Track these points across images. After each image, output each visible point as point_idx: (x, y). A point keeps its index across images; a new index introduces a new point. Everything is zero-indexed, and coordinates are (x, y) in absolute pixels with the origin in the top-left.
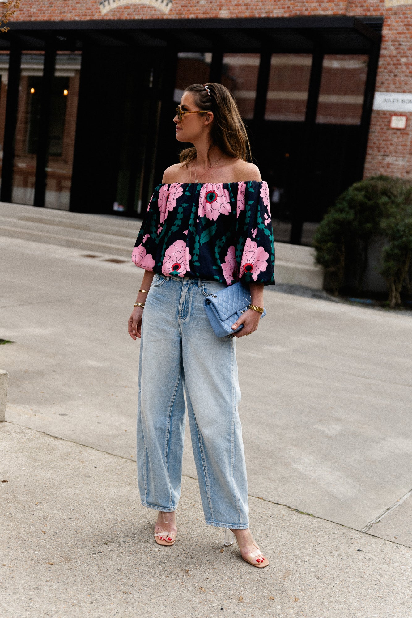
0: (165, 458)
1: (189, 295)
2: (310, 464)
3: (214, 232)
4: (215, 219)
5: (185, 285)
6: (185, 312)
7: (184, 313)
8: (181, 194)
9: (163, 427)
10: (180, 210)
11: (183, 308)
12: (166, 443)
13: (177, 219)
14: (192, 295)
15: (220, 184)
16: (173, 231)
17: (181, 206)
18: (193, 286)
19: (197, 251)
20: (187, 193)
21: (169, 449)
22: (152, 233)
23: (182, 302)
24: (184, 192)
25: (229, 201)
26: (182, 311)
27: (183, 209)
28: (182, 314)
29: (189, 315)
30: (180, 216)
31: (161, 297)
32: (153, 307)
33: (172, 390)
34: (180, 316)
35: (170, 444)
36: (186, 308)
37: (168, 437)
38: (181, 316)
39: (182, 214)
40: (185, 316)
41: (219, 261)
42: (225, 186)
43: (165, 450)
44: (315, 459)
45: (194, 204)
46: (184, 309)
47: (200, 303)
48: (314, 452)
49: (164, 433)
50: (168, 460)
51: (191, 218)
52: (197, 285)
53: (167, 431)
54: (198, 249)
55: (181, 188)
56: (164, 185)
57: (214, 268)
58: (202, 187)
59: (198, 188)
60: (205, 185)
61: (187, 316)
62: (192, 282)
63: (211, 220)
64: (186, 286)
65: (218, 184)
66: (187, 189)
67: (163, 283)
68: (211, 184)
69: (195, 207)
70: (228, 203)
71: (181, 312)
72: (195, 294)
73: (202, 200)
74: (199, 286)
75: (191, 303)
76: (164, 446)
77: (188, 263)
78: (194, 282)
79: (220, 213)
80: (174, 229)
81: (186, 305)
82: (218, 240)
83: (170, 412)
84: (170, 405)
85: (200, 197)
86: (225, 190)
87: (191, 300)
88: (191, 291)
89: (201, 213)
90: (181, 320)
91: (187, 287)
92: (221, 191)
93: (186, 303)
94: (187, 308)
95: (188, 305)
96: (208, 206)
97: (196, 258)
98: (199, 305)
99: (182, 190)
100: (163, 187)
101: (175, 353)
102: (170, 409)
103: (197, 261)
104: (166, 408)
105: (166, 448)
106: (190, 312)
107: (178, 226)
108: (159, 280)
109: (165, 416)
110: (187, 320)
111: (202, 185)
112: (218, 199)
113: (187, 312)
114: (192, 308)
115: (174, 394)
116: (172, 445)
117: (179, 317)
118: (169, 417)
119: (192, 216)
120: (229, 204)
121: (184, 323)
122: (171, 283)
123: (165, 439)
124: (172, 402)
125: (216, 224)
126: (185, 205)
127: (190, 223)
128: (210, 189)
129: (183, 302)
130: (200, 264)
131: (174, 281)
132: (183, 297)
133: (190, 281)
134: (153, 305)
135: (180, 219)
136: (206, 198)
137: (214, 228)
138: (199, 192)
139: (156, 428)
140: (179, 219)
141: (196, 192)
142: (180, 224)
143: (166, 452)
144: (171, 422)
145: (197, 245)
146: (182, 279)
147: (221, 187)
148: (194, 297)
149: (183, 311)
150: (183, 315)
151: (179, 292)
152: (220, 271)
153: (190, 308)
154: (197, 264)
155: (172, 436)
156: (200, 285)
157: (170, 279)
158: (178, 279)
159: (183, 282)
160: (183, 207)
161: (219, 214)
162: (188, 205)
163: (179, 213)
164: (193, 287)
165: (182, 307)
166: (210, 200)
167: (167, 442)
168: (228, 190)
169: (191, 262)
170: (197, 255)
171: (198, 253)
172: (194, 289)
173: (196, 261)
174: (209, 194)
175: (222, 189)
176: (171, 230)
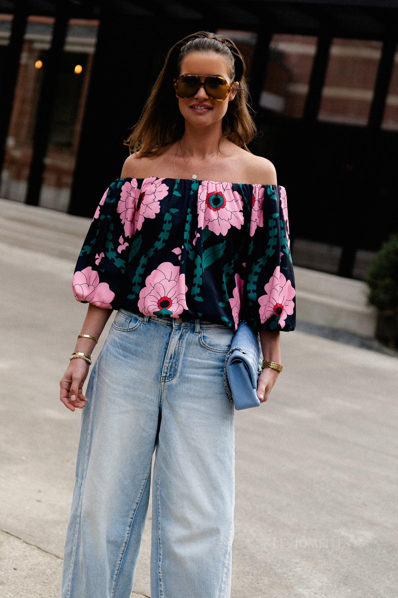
0: (114, 582)
1: (180, 345)
2: (321, 589)
3: (221, 253)
4: (224, 234)
5: (176, 330)
6: (172, 370)
7: (170, 371)
8: (166, 193)
9: (119, 540)
10: (167, 217)
11: (171, 364)
12: (119, 562)
13: (163, 231)
14: (184, 345)
15: (226, 183)
16: (157, 248)
17: (169, 212)
18: (187, 332)
19: (198, 280)
20: (176, 194)
21: (121, 570)
22: (108, 252)
23: (169, 356)
24: (170, 191)
25: (242, 210)
26: (167, 369)
27: (171, 216)
28: (167, 373)
29: (178, 374)
30: (167, 227)
31: (133, 347)
32: (119, 361)
33: (140, 486)
34: (164, 375)
35: (124, 563)
36: (174, 365)
37: (122, 554)
38: (166, 376)
39: (171, 224)
40: (171, 376)
41: (227, 295)
42: (235, 188)
43: (116, 572)
44: (329, 582)
45: (189, 210)
46: (172, 366)
47: (195, 358)
48: (330, 570)
49: (119, 547)
50: (116, 585)
51: (186, 231)
52: (193, 330)
53: (124, 544)
54: (201, 276)
55: (164, 185)
56: (129, 180)
57: (221, 305)
58: (200, 186)
59: (194, 186)
60: (205, 183)
61: (174, 375)
62: (186, 327)
63: (218, 234)
64: (178, 331)
65: (225, 184)
66: (176, 187)
67: (137, 326)
68: (213, 182)
69: (191, 215)
70: (241, 211)
71: (166, 371)
72: (189, 344)
73: (202, 206)
74: (196, 333)
75: (181, 357)
76: (115, 566)
77: (184, 297)
78: (189, 325)
79: (231, 225)
80: (159, 245)
81: (175, 360)
82: (228, 264)
83: (132, 518)
84: (134, 507)
85: (199, 200)
86: (236, 193)
87: (183, 353)
88: (183, 339)
89: (201, 224)
90: (165, 382)
91: (179, 333)
92: (229, 194)
93: (175, 356)
94: (176, 365)
95: (177, 361)
96: (213, 214)
97: (196, 290)
98: (194, 359)
99: (168, 188)
100: (127, 183)
101: (151, 430)
102: (134, 514)
103: (199, 295)
104: (128, 511)
105: (117, 568)
106: (179, 369)
107: (164, 241)
108: (130, 322)
109: (124, 524)
110: (174, 381)
111: (200, 183)
112: (228, 205)
113: (176, 370)
114: (183, 364)
115: (141, 491)
116: (126, 564)
117: (163, 377)
118: (130, 526)
119: (187, 227)
120: (242, 214)
121: (169, 386)
122: (152, 327)
123: (118, 556)
124: (137, 503)
125: (225, 241)
126: (174, 211)
127: (185, 238)
128: (212, 190)
129: (171, 355)
130: (203, 299)
131: (156, 324)
132: (171, 348)
133: (183, 325)
134: (119, 359)
135: (168, 231)
136: (207, 202)
137: (221, 248)
138: (196, 192)
139: (108, 542)
140: (165, 231)
141: (192, 193)
142: (167, 238)
143: (117, 575)
144: (132, 532)
145: (199, 272)
146: (172, 321)
147: (229, 187)
148: (187, 348)
149: (169, 368)
150: (168, 375)
151: (165, 341)
152: (228, 310)
153: (180, 364)
154: (199, 299)
155: (130, 552)
156: (198, 331)
157: (149, 321)
158: (163, 321)
159: (174, 326)
160: (172, 214)
161: (230, 227)
162: (178, 210)
163: (165, 222)
164: (187, 334)
165: (169, 363)
166: (214, 205)
167: (121, 560)
168: (240, 193)
169: (189, 296)
170: (199, 286)
171: (201, 284)
172: (189, 336)
173: (197, 294)
174: (213, 197)
175: (231, 191)
176: (153, 247)
